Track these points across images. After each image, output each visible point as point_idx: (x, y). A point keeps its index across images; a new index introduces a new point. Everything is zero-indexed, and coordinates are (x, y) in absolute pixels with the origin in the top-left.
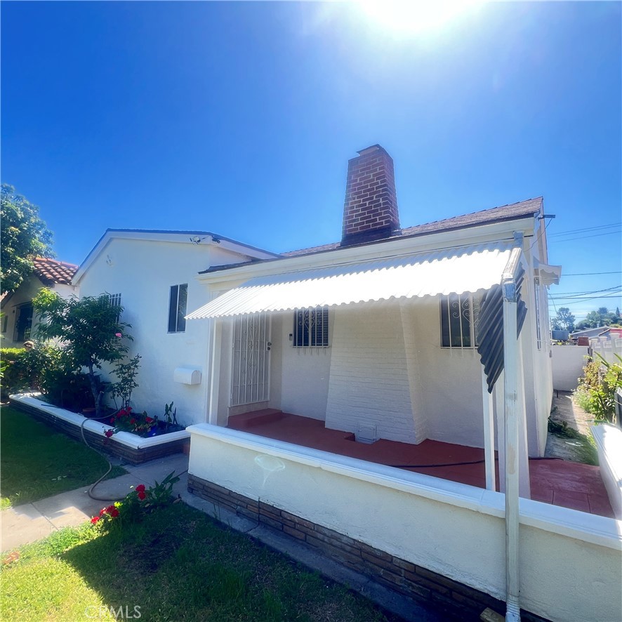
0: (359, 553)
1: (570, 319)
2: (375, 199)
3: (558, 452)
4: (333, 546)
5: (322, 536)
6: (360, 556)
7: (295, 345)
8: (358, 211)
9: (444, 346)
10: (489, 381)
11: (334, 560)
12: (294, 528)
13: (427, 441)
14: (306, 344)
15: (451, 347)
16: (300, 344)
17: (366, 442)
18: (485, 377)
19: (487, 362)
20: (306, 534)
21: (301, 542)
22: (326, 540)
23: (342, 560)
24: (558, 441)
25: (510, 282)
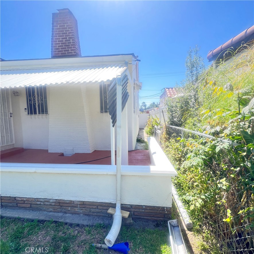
0: (58, 204)
1: (145, 106)
2: (68, 39)
3: (139, 148)
4: (46, 205)
5: (40, 202)
6: (59, 205)
7: (29, 114)
8: (59, 44)
9: (101, 112)
10: (113, 122)
11: (47, 211)
12: (24, 203)
13: (95, 151)
14: (35, 113)
15: (104, 113)
16: (31, 113)
17: (69, 156)
18: (111, 121)
19: (112, 114)
20: (31, 204)
21: (28, 208)
22: (42, 204)
23: (51, 209)
24: (139, 144)
25: (119, 77)
